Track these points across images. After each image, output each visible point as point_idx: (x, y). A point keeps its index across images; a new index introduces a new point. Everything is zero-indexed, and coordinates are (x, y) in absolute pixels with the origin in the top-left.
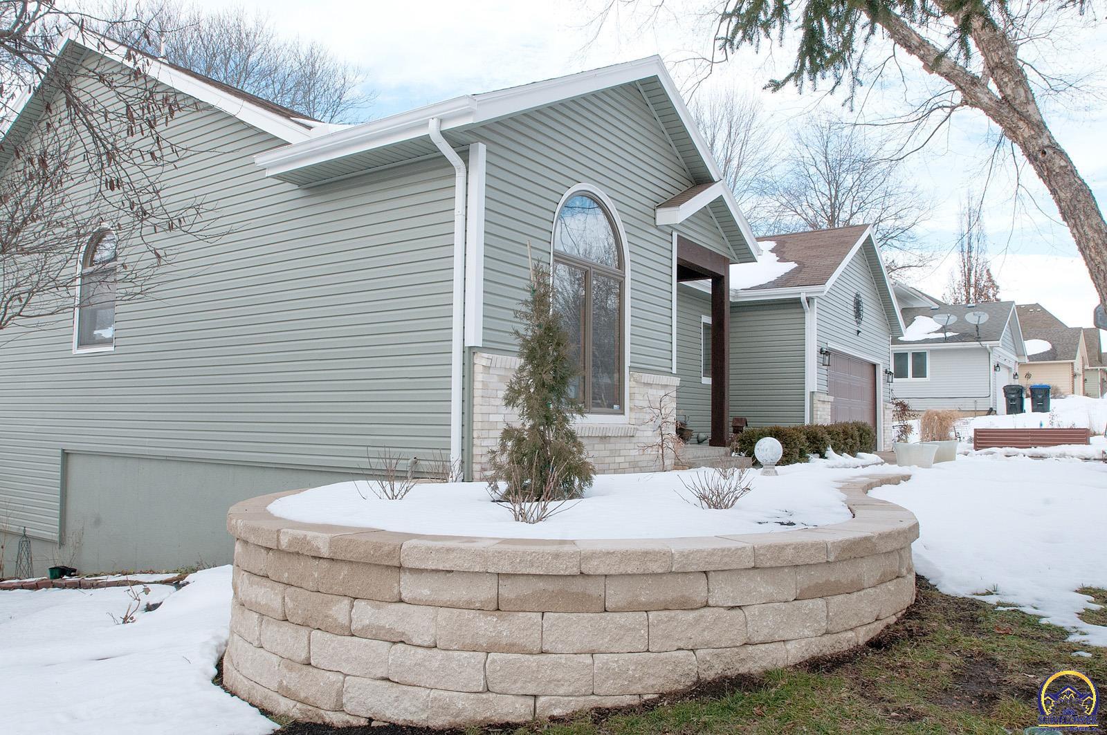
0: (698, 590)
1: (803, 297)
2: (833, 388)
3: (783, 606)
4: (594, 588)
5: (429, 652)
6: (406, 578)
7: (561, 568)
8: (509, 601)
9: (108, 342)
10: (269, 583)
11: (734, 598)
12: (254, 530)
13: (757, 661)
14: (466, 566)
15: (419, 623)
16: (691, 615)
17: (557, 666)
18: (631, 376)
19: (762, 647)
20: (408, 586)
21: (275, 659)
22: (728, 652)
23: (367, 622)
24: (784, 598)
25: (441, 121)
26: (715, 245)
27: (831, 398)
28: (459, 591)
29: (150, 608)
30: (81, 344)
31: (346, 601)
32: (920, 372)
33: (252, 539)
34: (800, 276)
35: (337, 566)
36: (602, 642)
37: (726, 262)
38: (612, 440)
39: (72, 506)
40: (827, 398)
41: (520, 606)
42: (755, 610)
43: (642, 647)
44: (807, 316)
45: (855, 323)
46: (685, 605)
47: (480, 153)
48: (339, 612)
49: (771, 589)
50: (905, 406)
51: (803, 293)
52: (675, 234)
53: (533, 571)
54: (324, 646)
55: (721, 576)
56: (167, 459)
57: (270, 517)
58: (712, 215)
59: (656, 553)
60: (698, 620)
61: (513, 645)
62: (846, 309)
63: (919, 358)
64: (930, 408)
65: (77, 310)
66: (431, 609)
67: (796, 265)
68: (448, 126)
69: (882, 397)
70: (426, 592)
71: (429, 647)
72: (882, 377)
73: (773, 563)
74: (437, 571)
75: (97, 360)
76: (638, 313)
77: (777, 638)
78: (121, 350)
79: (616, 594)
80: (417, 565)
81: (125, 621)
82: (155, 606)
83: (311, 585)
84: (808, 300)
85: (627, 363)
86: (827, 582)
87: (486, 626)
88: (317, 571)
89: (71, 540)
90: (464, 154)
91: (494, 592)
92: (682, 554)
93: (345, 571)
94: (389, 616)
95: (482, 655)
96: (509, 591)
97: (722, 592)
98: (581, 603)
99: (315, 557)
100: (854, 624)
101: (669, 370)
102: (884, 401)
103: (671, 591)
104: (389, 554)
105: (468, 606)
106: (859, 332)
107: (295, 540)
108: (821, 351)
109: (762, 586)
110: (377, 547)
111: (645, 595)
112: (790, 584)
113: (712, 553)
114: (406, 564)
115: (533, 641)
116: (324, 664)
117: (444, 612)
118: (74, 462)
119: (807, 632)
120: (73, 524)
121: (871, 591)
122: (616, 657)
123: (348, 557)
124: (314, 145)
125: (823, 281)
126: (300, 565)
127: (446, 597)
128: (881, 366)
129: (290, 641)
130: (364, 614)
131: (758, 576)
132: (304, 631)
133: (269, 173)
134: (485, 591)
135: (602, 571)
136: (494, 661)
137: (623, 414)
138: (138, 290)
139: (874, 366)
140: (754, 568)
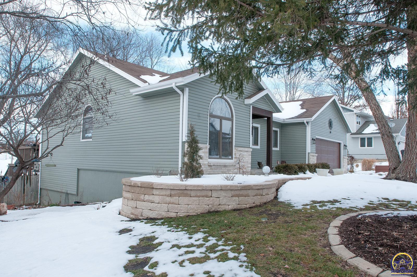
0: (209, 193)
1: (305, 122)
2: (318, 151)
3: (228, 198)
4: (189, 192)
5: (158, 204)
6: (154, 190)
7: (182, 188)
8: (173, 195)
9: (90, 138)
10: (129, 193)
11: (217, 196)
12: (127, 182)
13: (222, 208)
14: (165, 188)
15: (156, 199)
16: (208, 198)
17: (181, 207)
18: (235, 148)
19: (223, 206)
20: (155, 192)
21: (130, 208)
22: (215, 206)
23: (147, 199)
24: (228, 196)
25: (176, 83)
26: (266, 108)
27: (317, 155)
28: (164, 192)
29: (103, 207)
30: (83, 138)
31: (143, 195)
32: (370, 145)
33: (126, 184)
34: (305, 114)
35: (142, 188)
36: (190, 203)
37: (271, 113)
38: (228, 167)
39: (80, 184)
40: (314, 154)
41: (175, 195)
42: (222, 198)
43: (198, 204)
44: (307, 127)
45: (329, 129)
46: (207, 197)
47: (187, 90)
48: (142, 197)
49: (225, 194)
50: (352, 157)
51: (305, 120)
52: (251, 106)
53: (177, 189)
54: (139, 204)
55: (214, 191)
56: (107, 171)
57: (130, 180)
58: (266, 99)
59: (200, 186)
60: (209, 200)
61: (173, 203)
62: (325, 125)
63: (370, 140)
64: (365, 158)
65: (82, 126)
66: (158, 196)
67: (306, 110)
68: (177, 85)
69: (342, 154)
70: (158, 193)
71: (158, 203)
72: (342, 147)
73: (225, 189)
74: (159, 189)
75: (87, 143)
76: (238, 130)
77: (227, 204)
78: (94, 140)
79: (193, 193)
80: (156, 187)
81: (98, 209)
82: (105, 206)
83: (137, 192)
84: (307, 123)
85: (234, 145)
86: (240, 194)
87: (168, 199)
88: (138, 189)
89: (79, 194)
90: (183, 91)
91: (170, 193)
92: (205, 186)
93: (143, 189)
94: (151, 198)
95: (168, 205)
96: (173, 192)
97: (215, 194)
98: (186, 195)
99: (138, 187)
100: (246, 203)
101: (249, 146)
102: (343, 156)
103: (204, 193)
104: (151, 186)
105: (165, 195)
106: (331, 132)
107: (134, 183)
108: (313, 139)
109: (223, 193)
110: (149, 184)
111: (199, 193)
112: (230, 194)
113: (212, 186)
114: (154, 187)
115: (177, 202)
116: (139, 207)
117: (161, 197)
118: (81, 172)
119: (234, 204)
120: (80, 190)
121: (252, 197)
122: (192, 206)
123: (144, 186)
124: (145, 88)
125: (311, 116)
126: (135, 188)
127: (161, 194)
128: (342, 143)
129: (133, 203)
130: (147, 197)
131: (222, 192)
132: (136, 201)
133: (134, 94)
134: (168, 192)
135: (190, 189)
136: (169, 206)
137: (232, 159)
138: (100, 126)
139: (340, 144)
140: (221, 190)
